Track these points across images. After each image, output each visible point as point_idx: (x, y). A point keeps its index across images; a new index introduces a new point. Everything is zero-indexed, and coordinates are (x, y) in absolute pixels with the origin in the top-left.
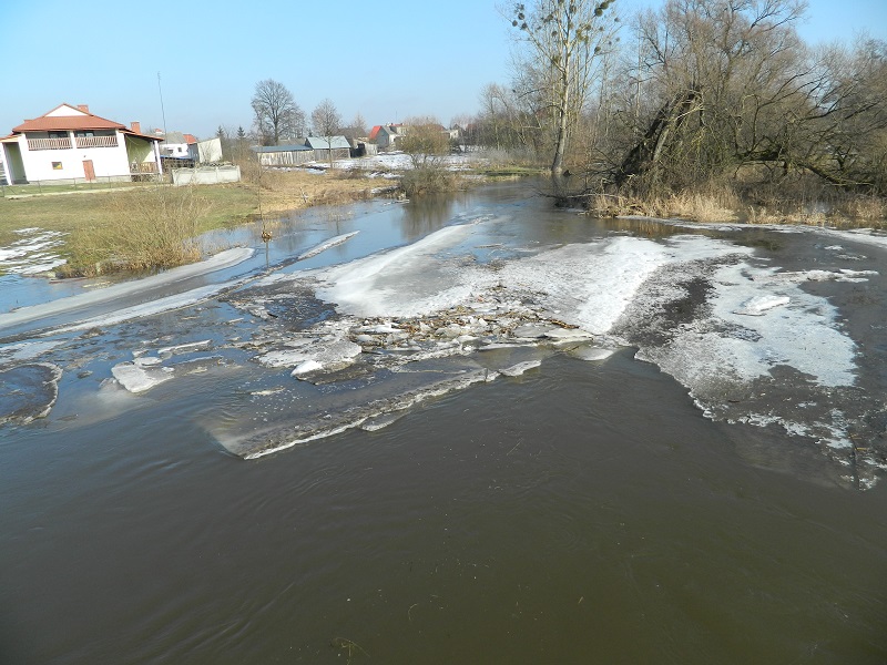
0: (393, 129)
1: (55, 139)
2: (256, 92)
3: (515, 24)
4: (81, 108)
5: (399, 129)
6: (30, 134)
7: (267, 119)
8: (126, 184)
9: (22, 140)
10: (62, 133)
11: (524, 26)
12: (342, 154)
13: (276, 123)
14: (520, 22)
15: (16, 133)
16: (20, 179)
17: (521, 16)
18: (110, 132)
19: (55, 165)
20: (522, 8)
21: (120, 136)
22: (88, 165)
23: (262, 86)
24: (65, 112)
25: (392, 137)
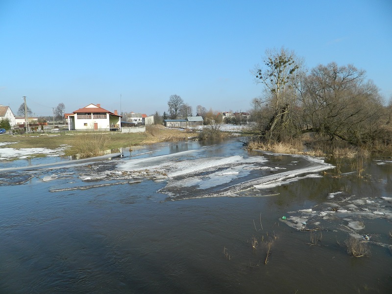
0: (224, 114)
1: (87, 115)
2: (169, 99)
3: (257, 77)
4: (98, 105)
5: (226, 114)
6: (78, 114)
7: (173, 109)
8: (108, 132)
9: (76, 116)
10: (89, 114)
11: (261, 78)
12: (200, 123)
13: (176, 111)
14: (259, 76)
15: (75, 113)
16: (73, 129)
17: (260, 74)
18: (105, 114)
19: (85, 124)
20: (260, 71)
21: (108, 115)
22: (96, 124)
23: (172, 97)
24: (92, 106)
25: (224, 117)
